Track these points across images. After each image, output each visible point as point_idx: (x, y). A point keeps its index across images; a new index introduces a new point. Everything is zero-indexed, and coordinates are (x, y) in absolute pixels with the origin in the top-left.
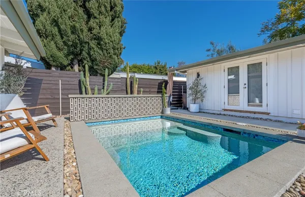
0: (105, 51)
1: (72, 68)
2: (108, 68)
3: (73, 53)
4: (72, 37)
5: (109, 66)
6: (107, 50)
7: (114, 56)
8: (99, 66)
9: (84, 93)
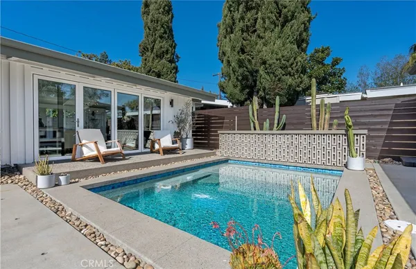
0: (272, 75)
1: (251, 101)
2: (280, 95)
3: (247, 87)
4: (241, 70)
5: (281, 93)
6: (274, 73)
7: (284, 77)
8: (269, 94)
9: (252, 128)
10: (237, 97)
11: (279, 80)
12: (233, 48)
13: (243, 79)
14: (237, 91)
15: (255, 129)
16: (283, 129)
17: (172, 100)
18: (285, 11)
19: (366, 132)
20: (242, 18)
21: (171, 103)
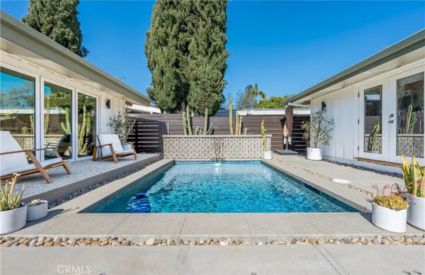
1: (179, 110)
5: (209, 106)
6: (205, 90)
7: (212, 94)
8: (199, 106)
9: (185, 133)
10: (169, 105)
11: (209, 95)
12: (168, 61)
13: (176, 90)
14: (169, 100)
15: (188, 134)
16: (212, 133)
17: (109, 101)
18: (214, 43)
19: (271, 136)
20: (176, 37)
21: (108, 104)
